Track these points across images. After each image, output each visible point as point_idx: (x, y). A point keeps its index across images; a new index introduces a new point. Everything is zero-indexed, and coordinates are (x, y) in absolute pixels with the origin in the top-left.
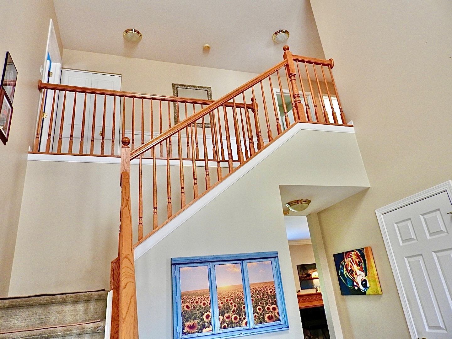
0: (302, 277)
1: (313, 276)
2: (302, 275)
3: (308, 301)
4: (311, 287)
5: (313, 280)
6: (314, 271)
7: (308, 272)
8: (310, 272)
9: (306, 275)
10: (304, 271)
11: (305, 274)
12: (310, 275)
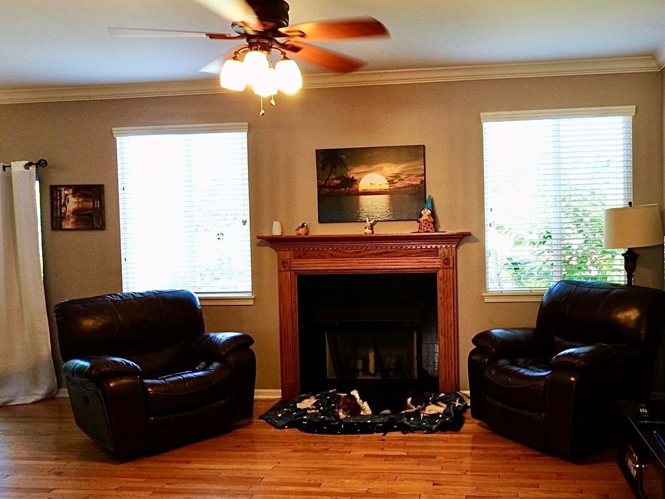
0: (324, 186)
1: (363, 185)
2: (327, 180)
3: (332, 256)
4: (353, 216)
5: (362, 197)
6: (369, 172)
7: (349, 173)
8: (353, 173)
9: (338, 182)
10: (334, 166)
11: (337, 179)
12: (354, 181)
